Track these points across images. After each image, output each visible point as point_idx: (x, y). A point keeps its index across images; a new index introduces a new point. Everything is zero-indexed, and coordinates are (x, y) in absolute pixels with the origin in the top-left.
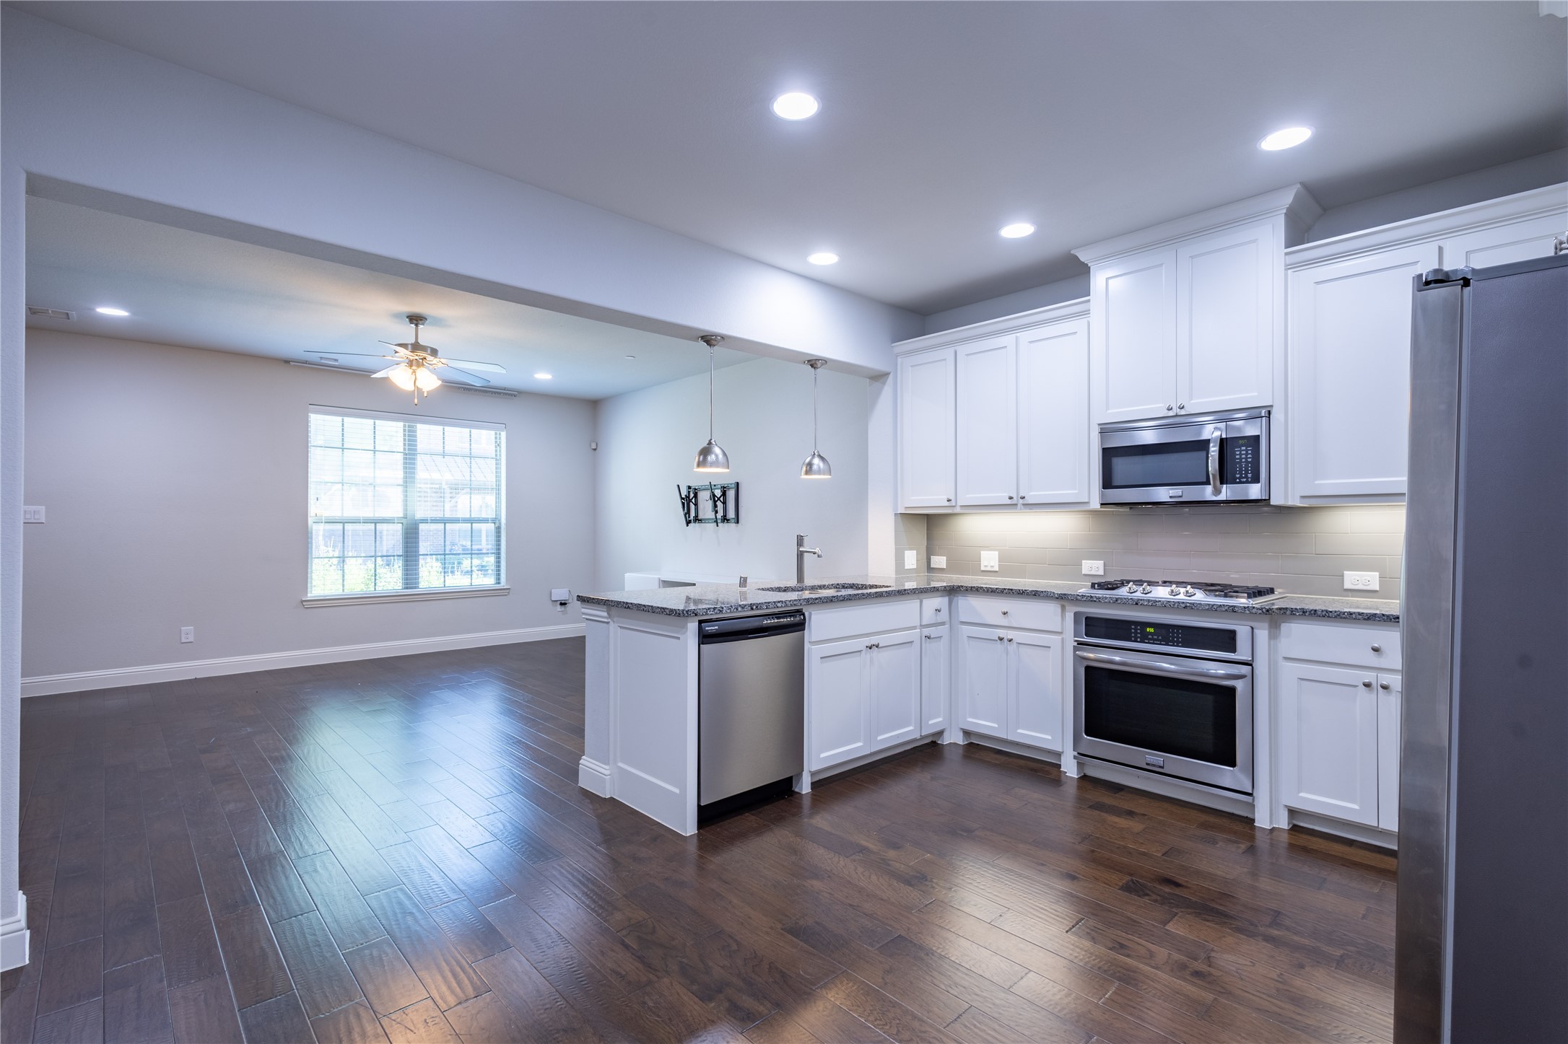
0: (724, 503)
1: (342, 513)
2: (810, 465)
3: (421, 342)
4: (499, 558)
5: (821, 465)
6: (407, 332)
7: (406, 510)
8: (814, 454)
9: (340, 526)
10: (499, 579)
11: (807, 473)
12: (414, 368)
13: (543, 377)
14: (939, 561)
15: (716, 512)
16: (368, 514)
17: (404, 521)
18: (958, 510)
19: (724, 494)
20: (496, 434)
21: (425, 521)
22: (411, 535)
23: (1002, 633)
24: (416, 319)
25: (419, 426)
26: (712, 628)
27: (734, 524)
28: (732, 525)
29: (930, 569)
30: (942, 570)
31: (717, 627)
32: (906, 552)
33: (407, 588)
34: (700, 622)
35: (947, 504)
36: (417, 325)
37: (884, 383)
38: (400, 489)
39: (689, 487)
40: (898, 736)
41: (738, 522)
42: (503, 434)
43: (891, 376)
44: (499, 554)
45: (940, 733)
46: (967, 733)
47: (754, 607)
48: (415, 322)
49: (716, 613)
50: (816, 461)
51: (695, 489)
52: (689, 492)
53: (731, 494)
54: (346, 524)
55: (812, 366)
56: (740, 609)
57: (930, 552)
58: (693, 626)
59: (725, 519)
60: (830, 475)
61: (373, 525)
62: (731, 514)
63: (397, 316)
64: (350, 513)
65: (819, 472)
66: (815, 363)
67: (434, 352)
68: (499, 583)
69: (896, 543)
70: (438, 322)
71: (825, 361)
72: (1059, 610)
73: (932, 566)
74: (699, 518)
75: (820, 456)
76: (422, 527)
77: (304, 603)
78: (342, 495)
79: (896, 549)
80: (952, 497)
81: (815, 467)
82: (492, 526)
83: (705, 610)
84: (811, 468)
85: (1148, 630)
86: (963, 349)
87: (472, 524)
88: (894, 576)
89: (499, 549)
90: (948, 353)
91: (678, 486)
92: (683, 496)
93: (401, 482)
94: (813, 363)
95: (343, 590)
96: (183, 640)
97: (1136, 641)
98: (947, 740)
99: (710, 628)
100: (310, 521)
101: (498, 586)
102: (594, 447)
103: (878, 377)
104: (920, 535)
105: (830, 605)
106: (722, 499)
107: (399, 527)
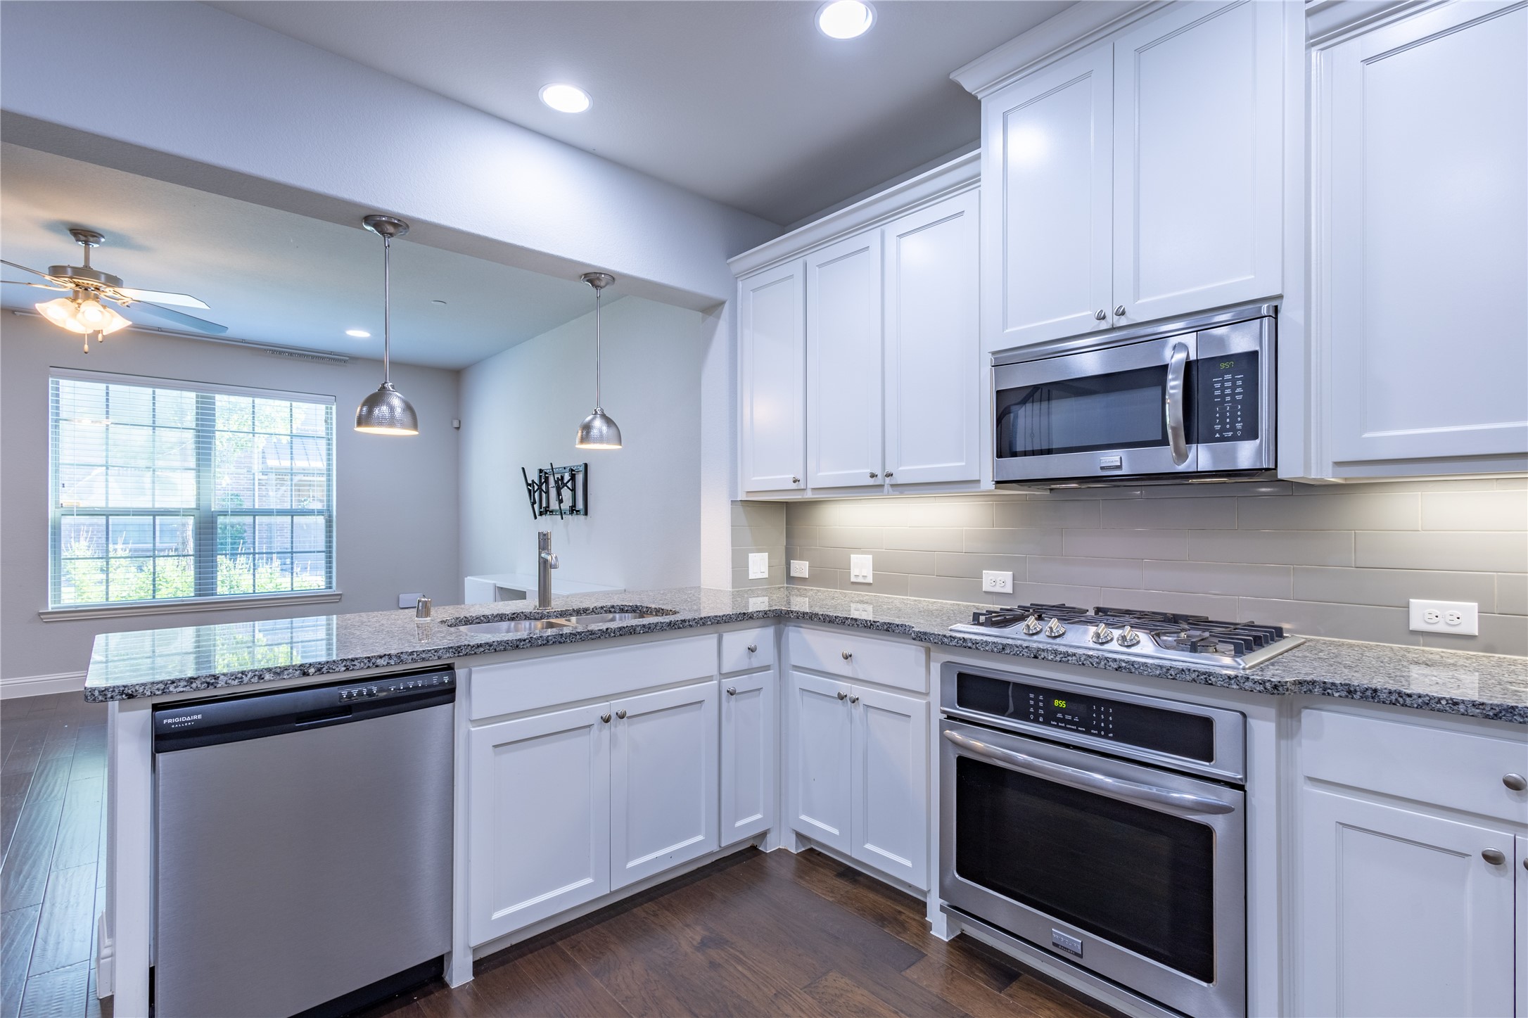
0: (573, 490)
1: (107, 503)
2: (587, 428)
3: (94, 265)
4: (330, 557)
5: (605, 429)
6: (73, 253)
7: (198, 500)
8: (596, 413)
9: (102, 520)
10: (330, 583)
11: (583, 440)
12: (80, 301)
13: (359, 335)
14: (801, 568)
15: (561, 501)
16: (144, 503)
17: (196, 513)
18: (809, 495)
19: (573, 478)
20: (327, 408)
21: (224, 514)
22: (207, 530)
23: (844, 687)
24: (83, 234)
25: (218, 398)
26: (184, 719)
27: (584, 517)
28: (582, 517)
29: (790, 579)
30: (802, 580)
31: (200, 717)
32: (751, 556)
33: (200, 595)
34: (156, 707)
35: (794, 486)
36: (86, 243)
37: (719, 317)
38: (193, 474)
39: (541, 471)
40: (671, 856)
41: (586, 514)
42: (334, 407)
43: (727, 306)
44: (330, 552)
45: (763, 835)
46: (800, 837)
47: (312, 670)
48: (82, 238)
49: (197, 689)
50: (598, 424)
51: (546, 473)
52: (540, 476)
53: (580, 478)
54: (110, 517)
55: (591, 281)
56: (267, 676)
57: (790, 555)
58: (141, 716)
59: (573, 510)
60: (621, 445)
61: (152, 517)
62: (580, 505)
63: (54, 227)
64: (117, 502)
65: (601, 439)
66: (599, 279)
67: (113, 281)
68: (330, 588)
69: (734, 543)
70: (120, 241)
71: (612, 277)
72: (923, 657)
73: (791, 575)
74: (551, 508)
75: (604, 416)
76: (221, 520)
77: (42, 617)
78: (107, 481)
79: (733, 551)
80: (800, 476)
81: (595, 432)
82: (321, 520)
84: (588, 433)
85: (1057, 703)
86: (813, 259)
87: (292, 516)
88: (730, 589)
89: (330, 547)
90: (795, 267)
91: (523, 469)
92: (530, 482)
93: (192, 463)
94: (593, 278)
95: (107, 599)
97: (1036, 721)
98: (770, 847)
99: (177, 720)
100: (52, 512)
101: (329, 592)
102: (456, 424)
103: (711, 308)
104: (776, 530)
105: (516, 653)
106: (569, 485)
107: (191, 521)
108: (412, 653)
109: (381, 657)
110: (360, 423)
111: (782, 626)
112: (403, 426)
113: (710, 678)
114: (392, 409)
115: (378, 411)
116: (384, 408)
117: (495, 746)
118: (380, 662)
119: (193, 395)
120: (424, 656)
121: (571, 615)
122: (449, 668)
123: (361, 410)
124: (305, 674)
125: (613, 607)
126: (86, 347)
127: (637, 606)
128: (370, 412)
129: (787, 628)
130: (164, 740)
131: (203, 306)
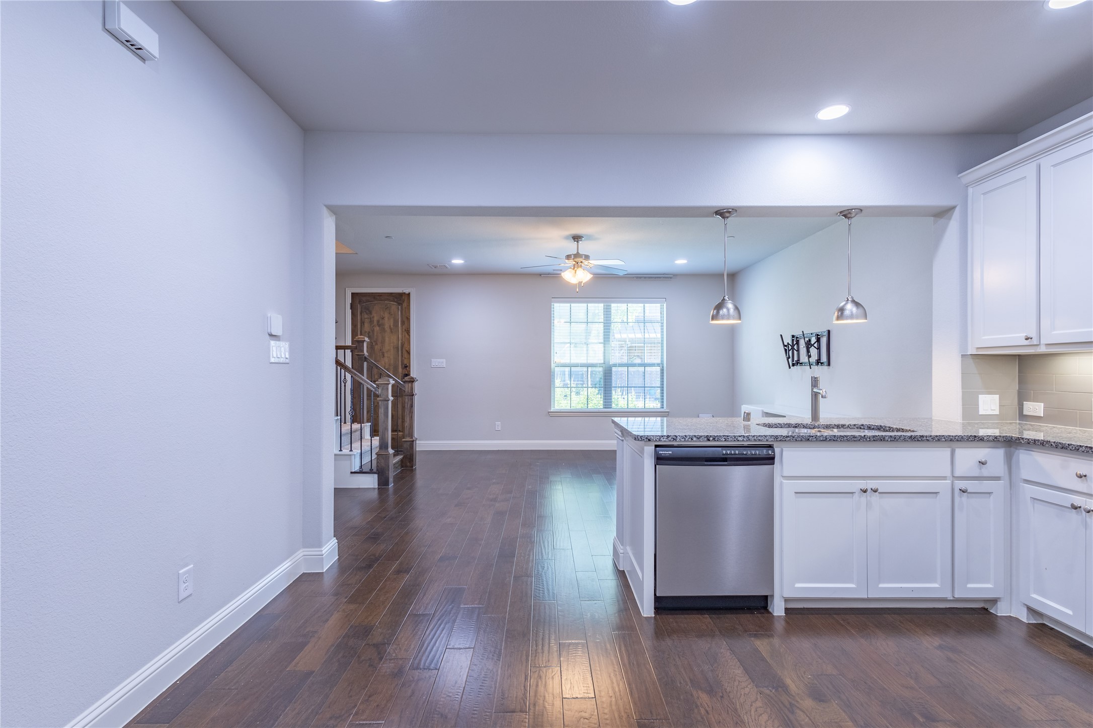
0: (819, 348)
1: (570, 360)
2: (842, 310)
3: (580, 252)
4: (663, 390)
5: (854, 310)
6: (572, 247)
7: (604, 358)
8: (848, 300)
9: (568, 369)
10: (663, 405)
11: (838, 318)
12: (576, 269)
13: (681, 262)
14: (1034, 408)
15: (809, 357)
16: (584, 361)
17: (604, 365)
18: (1042, 349)
19: (818, 340)
20: (661, 306)
21: (615, 365)
22: (608, 374)
23: (1078, 500)
24: (577, 238)
25: (613, 305)
26: (666, 452)
27: (827, 367)
28: (825, 367)
29: (1022, 416)
30: (1037, 418)
31: (671, 452)
32: (980, 396)
33: (606, 407)
34: (656, 446)
35: (1026, 343)
36: (578, 242)
37: (950, 219)
38: (602, 345)
39: (793, 336)
40: (913, 590)
41: (829, 364)
42: (665, 305)
43: (957, 209)
44: (663, 387)
46: (1031, 611)
47: (711, 439)
48: (576, 240)
49: (670, 441)
50: (850, 307)
51: (797, 338)
52: (793, 340)
53: (824, 341)
54: (572, 367)
55: (845, 216)
56: (694, 439)
57: (1022, 397)
58: (649, 449)
59: (818, 362)
60: (866, 319)
61: (587, 368)
62: (824, 359)
63: (567, 238)
64: (575, 360)
65: (852, 317)
66: (850, 213)
67: (587, 257)
68: (663, 408)
69: (964, 386)
70: (590, 238)
71: (860, 210)
73: (1024, 413)
74: (801, 362)
75: (854, 302)
76: (614, 369)
77: (549, 414)
78: (570, 350)
79: (963, 392)
80: (1033, 334)
81: (847, 313)
82: (658, 369)
83: (659, 437)
84: (842, 313)
86: (1046, 162)
87: (645, 367)
88: (960, 420)
89: (663, 384)
90: (1029, 170)
91: (781, 335)
92: (786, 344)
93: (602, 341)
94: (846, 213)
95: (571, 407)
96: (497, 429)
98: (1001, 610)
99: (664, 452)
100: (553, 365)
101: (662, 410)
103: (943, 213)
104: (1010, 378)
105: (808, 443)
106: (816, 345)
107: (601, 369)
108: (754, 436)
109: (740, 436)
110: (713, 319)
111: (1012, 449)
112: (734, 319)
113: (944, 478)
114: (728, 310)
115: (724, 311)
116: (725, 310)
117: (796, 493)
118: (740, 439)
119: (602, 305)
120: (759, 438)
121: (833, 428)
122: (770, 447)
123: (713, 312)
124: (709, 440)
125: (863, 425)
126: (577, 289)
127: (881, 426)
128: (718, 312)
129: (1017, 451)
130: (660, 460)
131: (622, 263)
